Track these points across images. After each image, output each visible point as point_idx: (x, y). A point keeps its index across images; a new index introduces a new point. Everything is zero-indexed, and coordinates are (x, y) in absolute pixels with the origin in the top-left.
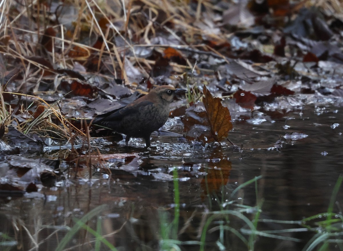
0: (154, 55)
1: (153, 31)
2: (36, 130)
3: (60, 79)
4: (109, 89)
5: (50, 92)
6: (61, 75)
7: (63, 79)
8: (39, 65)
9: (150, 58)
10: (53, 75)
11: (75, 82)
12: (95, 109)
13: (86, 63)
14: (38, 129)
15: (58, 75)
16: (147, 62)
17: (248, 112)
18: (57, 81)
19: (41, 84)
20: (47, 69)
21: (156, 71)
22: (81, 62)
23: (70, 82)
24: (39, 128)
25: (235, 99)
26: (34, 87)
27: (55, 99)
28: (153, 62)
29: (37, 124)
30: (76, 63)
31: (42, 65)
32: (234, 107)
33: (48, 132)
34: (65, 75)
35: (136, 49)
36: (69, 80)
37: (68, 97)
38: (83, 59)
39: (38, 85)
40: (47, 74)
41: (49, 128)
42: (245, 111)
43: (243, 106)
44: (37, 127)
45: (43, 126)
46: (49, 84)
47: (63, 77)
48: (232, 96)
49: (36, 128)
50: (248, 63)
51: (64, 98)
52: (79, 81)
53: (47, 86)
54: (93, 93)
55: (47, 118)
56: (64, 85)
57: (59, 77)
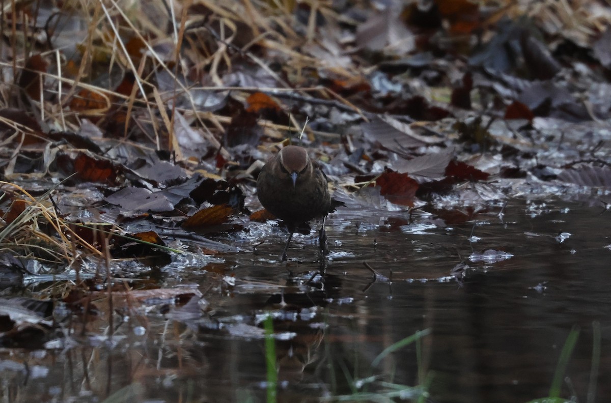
0: (229, 107)
1: (228, 61)
2: (11, 245)
3: (55, 150)
4: (145, 169)
5: (37, 175)
6: (56, 143)
7: (61, 150)
8: (15, 125)
9: (222, 112)
10: (42, 143)
11: (83, 155)
12: (119, 206)
13: (103, 120)
14: (13, 244)
15: (51, 143)
16: (216, 119)
17: (403, 211)
18: (49, 155)
19: (19, 161)
20: (30, 132)
21: (233, 136)
22: (94, 120)
23: (73, 156)
24: (16, 242)
25: (380, 188)
26: (7, 166)
27: (46, 187)
28: (227, 119)
29: (12, 234)
30: (85, 121)
31: (21, 125)
32: (378, 203)
33: (32, 249)
34: (65, 143)
35: (196, 94)
36: (72, 153)
37: (69, 183)
38: (96, 113)
39: (13, 161)
40: (29, 140)
41: (33, 242)
42: (398, 209)
43: (394, 201)
44: (12, 239)
45: (23, 239)
46: (33, 160)
47: (61, 147)
48: (374, 182)
49: (9, 242)
50: (402, 121)
51: (62, 187)
52: (90, 153)
53: (28, 163)
54: (116, 176)
55: (31, 222)
56: (61, 162)
57: (53, 147)
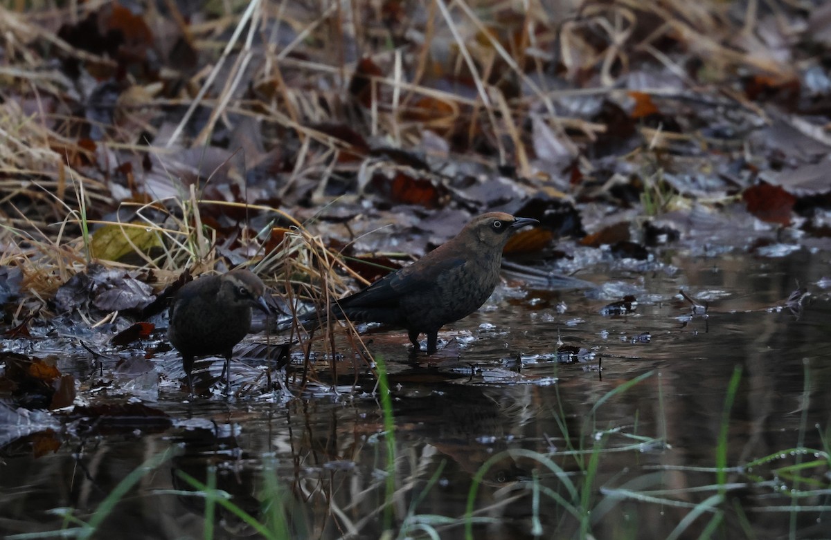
0: (608, 112)
1: (624, 59)
2: (269, 282)
3: (372, 169)
4: (474, 188)
5: (349, 198)
6: (374, 159)
7: (379, 169)
8: (331, 141)
9: (595, 119)
10: (359, 160)
11: (400, 175)
12: (431, 232)
13: (451, 132)
14: (271, 280)
15: (368, 160)
16: (589, 128)
17: (772, 230)
18: (364, 173)
19: (331, 182)
20: (346, 149)
21: (601, 147)
22: (440, 132)
23: (391, 174)
24: (276, 278)
25: (746, 205)
26: (316, 188)
27: (353, 212)
28: (601, 128)
29: (272, 268)
30: (427, 134)
31: (337, 140)
32: (743, 220)
33: (296, 287)
34: (385, 160)
35: (573, 98)
36: (390, 171)
37: (382, 207)
38: (442, 123)
39: (324, 182)
40: (345, 158)
41: (296, 277)
42: (767, 227)
43: (764, 218)
44: (271, 275)
45: (284, 274)
46: (347, 182)
47: (379, 165)
48: (739, 196)
49: (267, 278)
50: (815, 123)
51: (373, 211)
52: (410, 171)
53: (342, 184)
54: (438, 197)
55: (296, 254)
56: (378, 181)
57: (370, 164)
